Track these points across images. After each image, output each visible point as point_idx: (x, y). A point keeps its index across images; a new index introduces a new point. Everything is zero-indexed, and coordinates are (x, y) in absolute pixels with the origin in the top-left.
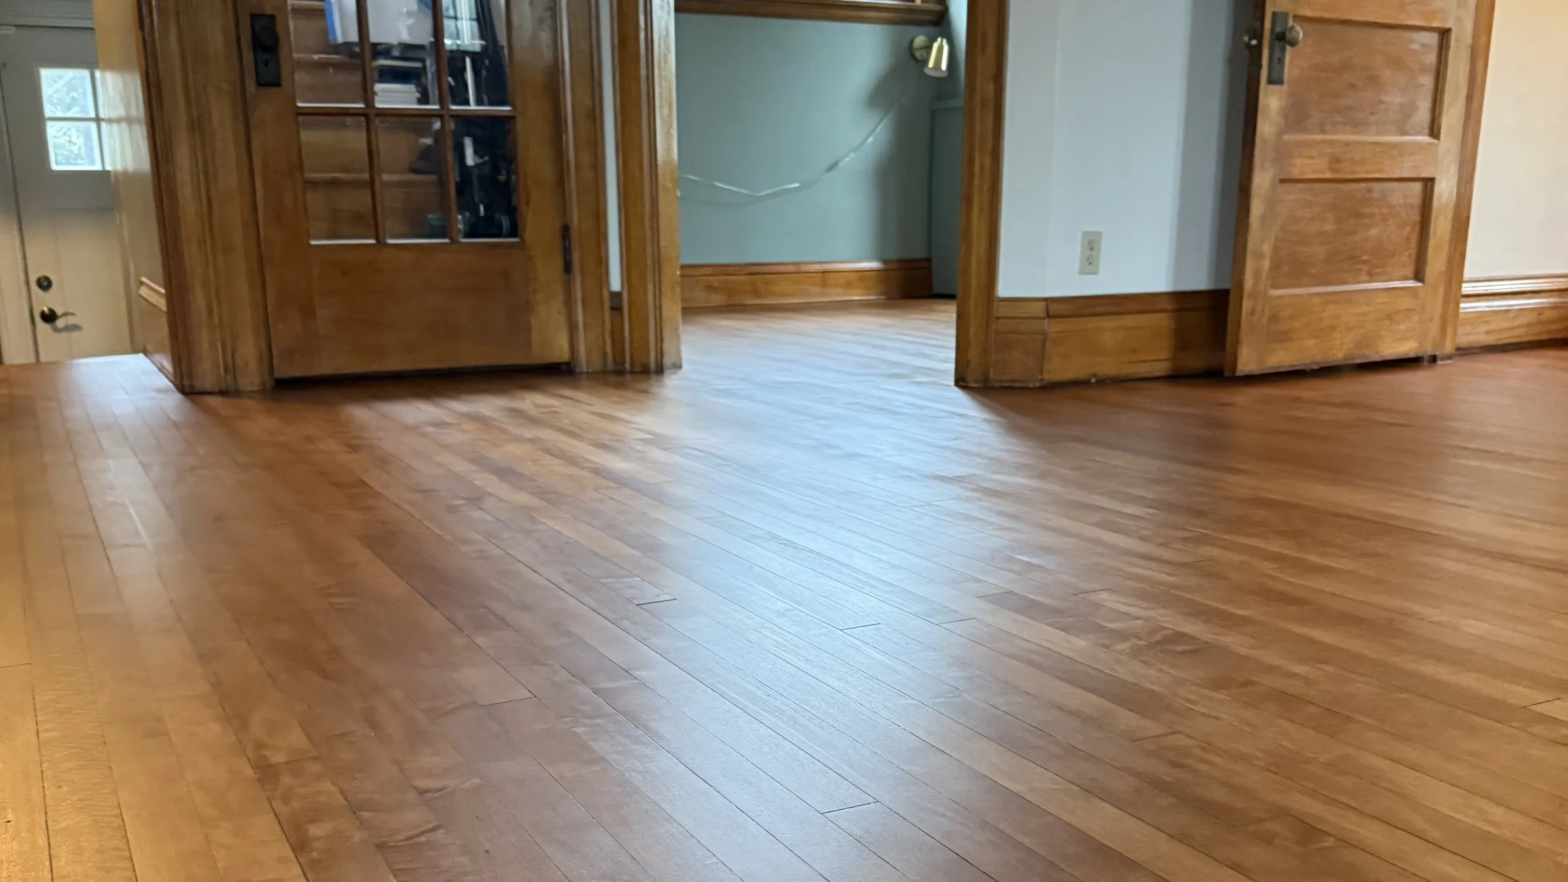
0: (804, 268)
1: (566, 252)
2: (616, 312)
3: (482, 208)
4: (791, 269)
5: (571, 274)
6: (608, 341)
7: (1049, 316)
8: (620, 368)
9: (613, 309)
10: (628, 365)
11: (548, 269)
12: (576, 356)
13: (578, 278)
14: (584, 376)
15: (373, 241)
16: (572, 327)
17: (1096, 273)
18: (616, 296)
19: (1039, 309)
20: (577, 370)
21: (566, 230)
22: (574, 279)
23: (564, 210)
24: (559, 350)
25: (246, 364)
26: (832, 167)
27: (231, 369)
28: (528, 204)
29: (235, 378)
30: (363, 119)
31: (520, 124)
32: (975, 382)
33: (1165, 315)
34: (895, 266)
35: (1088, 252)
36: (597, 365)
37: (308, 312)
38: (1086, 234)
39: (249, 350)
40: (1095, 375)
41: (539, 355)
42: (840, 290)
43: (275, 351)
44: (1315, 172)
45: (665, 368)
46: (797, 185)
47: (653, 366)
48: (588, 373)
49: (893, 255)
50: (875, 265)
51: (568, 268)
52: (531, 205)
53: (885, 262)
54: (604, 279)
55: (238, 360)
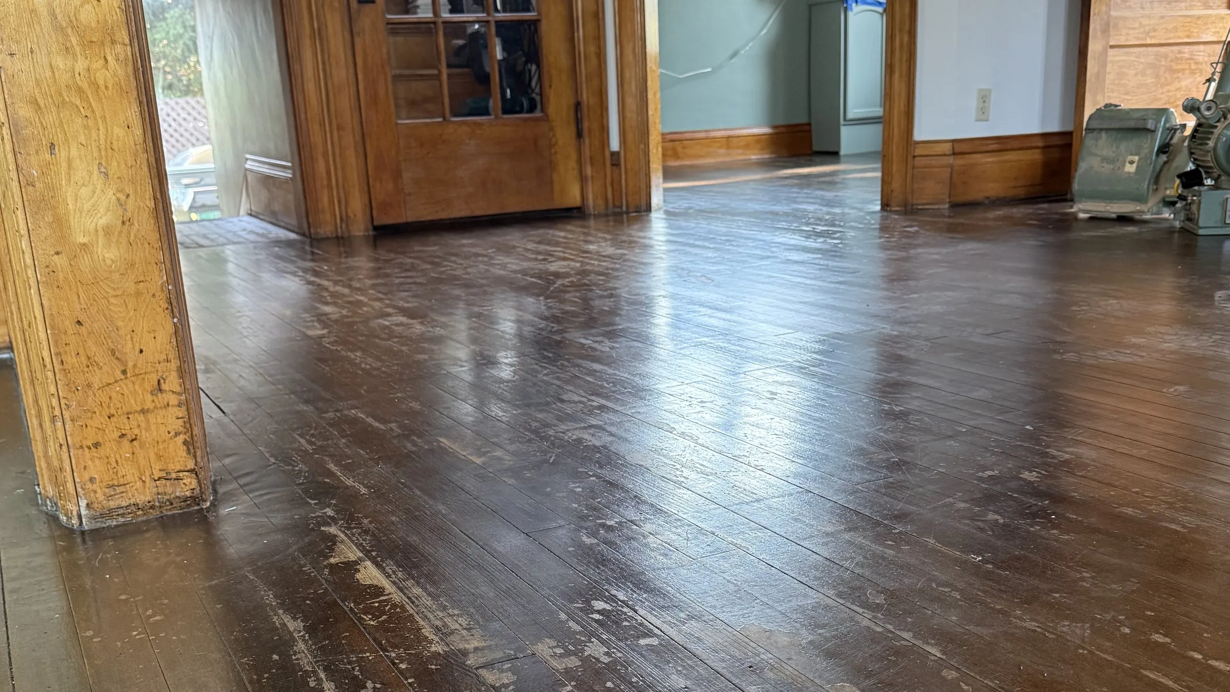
0: (713, 134)
1: (578, 122)
2: (615, 167)
3: (508, 91)
4: (702, 135)
5: (582, 140)
6: (609, 189)
7: (954, 154)
8: (618, 210)
9: (613, 165)
10: (624, 208)
11: (564, 135)
12: (585, 202)
13: (587, 141)
14: (592, 217)
15: (440, 120)
16: (583, 179)
17: (987, 120)
18: (613, 154)
19: (947, 148)
20: (587, 211)
21: (578, 105)
22: (584, 142)
23: (576, 91)
24: (573, 197)
25: (355, 216)
26: (735, 54)
27: (346, 219)
28: (550, 86)
29: (347, 226)
30: (432, 26)
31: (544, 27)
32: (898, 206)
33: (1038, 151)
34: (782, 130)
35: (981, 105)
36: (601, 209)
37: (397, 175)
38: (980, 90)
39: (357, 205)
40: (988, 198)
41: (558, 203)
42: (740, 151)
43: (374, 205)
44: (1138, 39)
45: (653, 209)
46: (709, 70)
47: (644, 207)
48: (594, 215)
49: (781, 122)
50: (766, 130)
51: (579, 135)
52: (553, 87)
53: (774, 127)
54: (606, 141)
55: (350, 212)
